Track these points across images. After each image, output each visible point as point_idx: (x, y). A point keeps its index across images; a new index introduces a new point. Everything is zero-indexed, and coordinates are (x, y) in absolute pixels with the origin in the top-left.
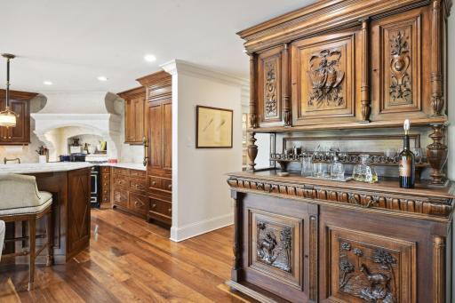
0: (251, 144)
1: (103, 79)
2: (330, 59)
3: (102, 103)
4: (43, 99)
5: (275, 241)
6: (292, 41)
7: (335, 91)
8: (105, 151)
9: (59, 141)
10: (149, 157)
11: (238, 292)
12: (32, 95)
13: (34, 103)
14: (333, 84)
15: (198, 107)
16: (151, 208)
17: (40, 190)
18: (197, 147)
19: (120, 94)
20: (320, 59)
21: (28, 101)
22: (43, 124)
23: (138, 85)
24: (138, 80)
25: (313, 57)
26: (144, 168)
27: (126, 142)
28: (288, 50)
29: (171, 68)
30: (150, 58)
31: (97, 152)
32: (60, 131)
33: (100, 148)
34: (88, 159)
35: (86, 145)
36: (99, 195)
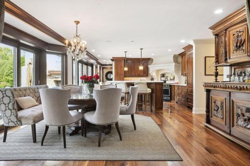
0: (215, 71)
1: (170, 50)
2: (240, 34)
3: (172, 59)
4: (152, 60)
5: (218, 107)
6: (227, 28)
7: (242, 47)
8: (173, 80)
9: (158, 75)
10: (187, 80)
11: (207, 127)
12: (149, 59)
13: (150, 62)
14: (240, 44)
15: (206, 57)
16: (188, 102)
17: (148, 88)
18: (205, 75)
19: (179, 55)
20: (236, 35)
21: (148, 61)
22: (152, 69)
23: (183, 51)
24: (183, 48)
25: (234, 34)
26: (186, 85)
27: (182, 75)
28: (226, 33)
29: (192, 43)
30: (183, 41)
31: (171, 80)
32: (158, 71)
33: (172, 78)
34: (167, 82)
35: (167, 77)
36: (171, 97)
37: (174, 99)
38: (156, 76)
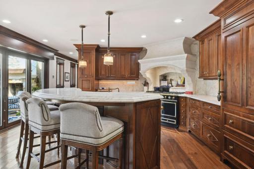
1: (178, 21)
4: (146, 50)
8: (183, 85)
9: (154, 76)
10: (224, 92)
13: (141, 54)
16: (227, 149)
21: (139, 52)
22: (146, 66)
26: (219, 103)
27: (200, 77)
31: (178, 85)
32: (155, 69)
33: (180, 83)
34: (171, 90)
35: (171, 80)
36: (178, 119)
37: (185, 125)
38: (151, 79)
